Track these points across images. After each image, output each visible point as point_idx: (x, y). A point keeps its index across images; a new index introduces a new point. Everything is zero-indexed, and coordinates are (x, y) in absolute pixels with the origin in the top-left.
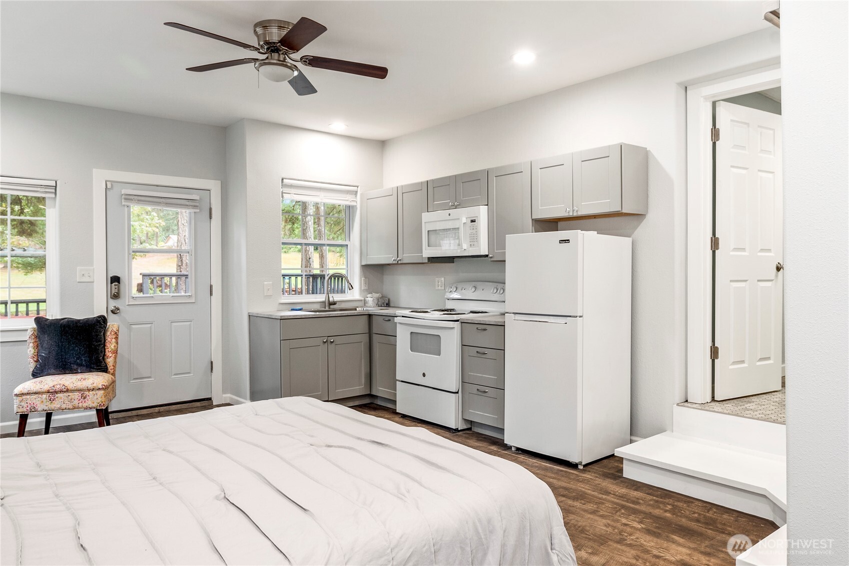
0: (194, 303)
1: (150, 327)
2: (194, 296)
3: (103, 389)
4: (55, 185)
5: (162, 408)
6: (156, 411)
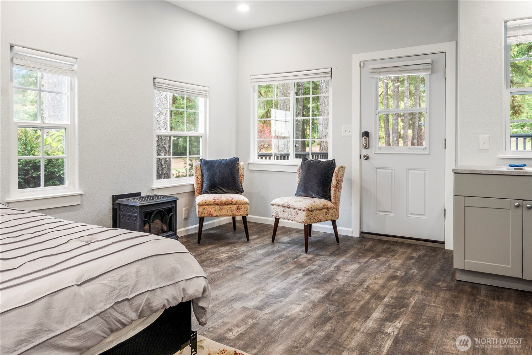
0: (429, 154)
1: (392, 172)
2: (428, 148)
3: (305, 210)
4: (330, 71)
5: (399, 239)
6: (395, 240)
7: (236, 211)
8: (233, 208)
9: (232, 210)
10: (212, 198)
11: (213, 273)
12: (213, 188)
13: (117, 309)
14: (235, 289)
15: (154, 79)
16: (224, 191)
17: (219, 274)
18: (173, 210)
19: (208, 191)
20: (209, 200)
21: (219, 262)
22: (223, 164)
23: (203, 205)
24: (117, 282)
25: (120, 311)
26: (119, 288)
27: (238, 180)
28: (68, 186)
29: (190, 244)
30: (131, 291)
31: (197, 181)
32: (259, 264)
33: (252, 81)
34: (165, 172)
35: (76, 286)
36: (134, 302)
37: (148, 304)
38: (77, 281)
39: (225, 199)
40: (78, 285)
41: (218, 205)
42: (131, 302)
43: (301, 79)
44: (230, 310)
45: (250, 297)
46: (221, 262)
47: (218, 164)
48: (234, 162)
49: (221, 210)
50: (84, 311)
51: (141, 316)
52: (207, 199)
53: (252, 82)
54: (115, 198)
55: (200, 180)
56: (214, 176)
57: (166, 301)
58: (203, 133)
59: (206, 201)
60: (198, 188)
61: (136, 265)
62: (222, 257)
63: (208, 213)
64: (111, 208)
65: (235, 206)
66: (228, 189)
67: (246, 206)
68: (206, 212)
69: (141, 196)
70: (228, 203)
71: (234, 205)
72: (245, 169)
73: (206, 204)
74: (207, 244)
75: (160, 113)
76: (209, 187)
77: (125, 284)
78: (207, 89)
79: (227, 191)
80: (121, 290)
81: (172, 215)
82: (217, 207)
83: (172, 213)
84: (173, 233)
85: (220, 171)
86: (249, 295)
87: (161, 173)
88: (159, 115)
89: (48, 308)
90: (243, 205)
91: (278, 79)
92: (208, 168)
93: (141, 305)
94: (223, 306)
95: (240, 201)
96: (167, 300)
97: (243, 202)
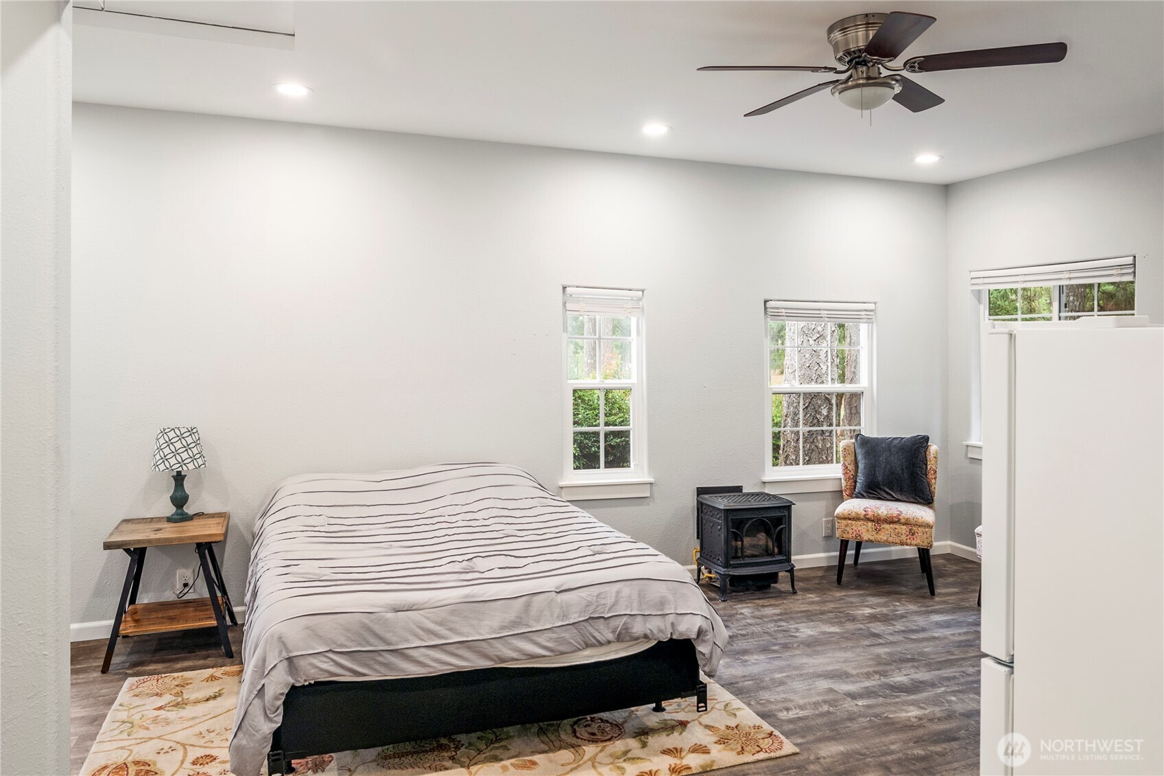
4: (1133, 262)
7: (907, 536)
8: (900, 531)
9: (898, 534)
10: (862, 508)
11: (824, 633)
12: (873, 489)
13: (593, 624)
14: (840, 662)
15: (766, 302)
16: (894, 497)
17: (833, 637)
18: (784, 521)
19: (864, 494)
20: (855, 510)
21: (849, 620)
22: (895, 446)
23: (845, 519)
24: (595, 598)
25: (596, 627)
26: (596, 604)
27: (922, 479)
28: (635, 469)
29: (824, 582)
30: (609, 610)
31: (847, 473)
32: (914, 637)
33: (975, 281)
34: (829, 445)
35: (554, 593)
36: (611, 622)
37: (626, 628)
38: (557, 588)
39: (885, 513)
40: (556, 592)
41: (873, 521)
42: (608, 621)
43: (1070, 278)
44: (807, 688)
45: (852, 679)
46: (853, 619)
47: (883, 446)
48: (916, 444)
49: (878, 531)
50: (558, 617)
51: (619, 639)
52: (852, 508)
53: (972, 284)
54: (701, 491)
55: (852, 473)
56: (874, 468)
57: (649, 631)
58: (867, 386)
59: (850, 513)
60: (848, 487)
61: (619, 585)
62: (860, 612)
63: (855, 533)
64: (694, 507)
65: (905, 527)
66: (901, 494)
67: (927, 530)
68: (851, 531)
69: (743, 492)
70: (891, 521)
71: (903, 525)
72: (938, 458)
73: (850, 517)
74: (852, 587)
75: (818, 336)
76: (865, 486)
77: (603, 602)
78: (872, 306)
79: (899, 497)
80: (598, 606)
81: (782, 528)
82: (870, 524)
83: (782, 526)
84: (785, 558)
85: (886, 459)
86: (853, 676)
87: (820, 445)
88: (817, 341)
89: (528, 606)
90: (919, 526)
91: (1022, 280)
92: (865, 453)
93: (618, 628)
94: (801, 679)
95: (915, 520)
96: (651, 630)
97: (920, 521)
